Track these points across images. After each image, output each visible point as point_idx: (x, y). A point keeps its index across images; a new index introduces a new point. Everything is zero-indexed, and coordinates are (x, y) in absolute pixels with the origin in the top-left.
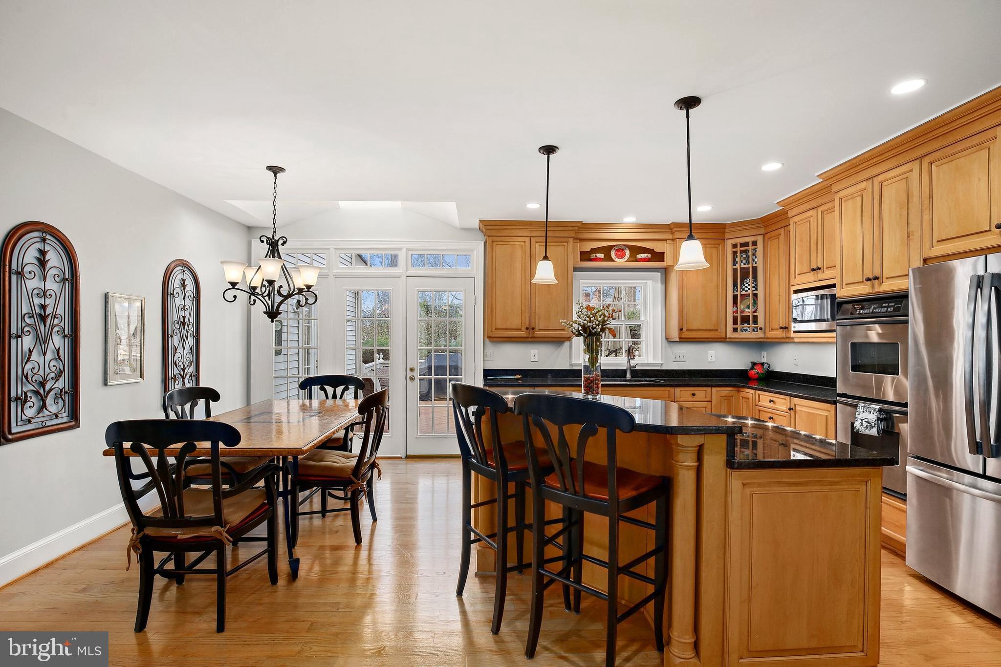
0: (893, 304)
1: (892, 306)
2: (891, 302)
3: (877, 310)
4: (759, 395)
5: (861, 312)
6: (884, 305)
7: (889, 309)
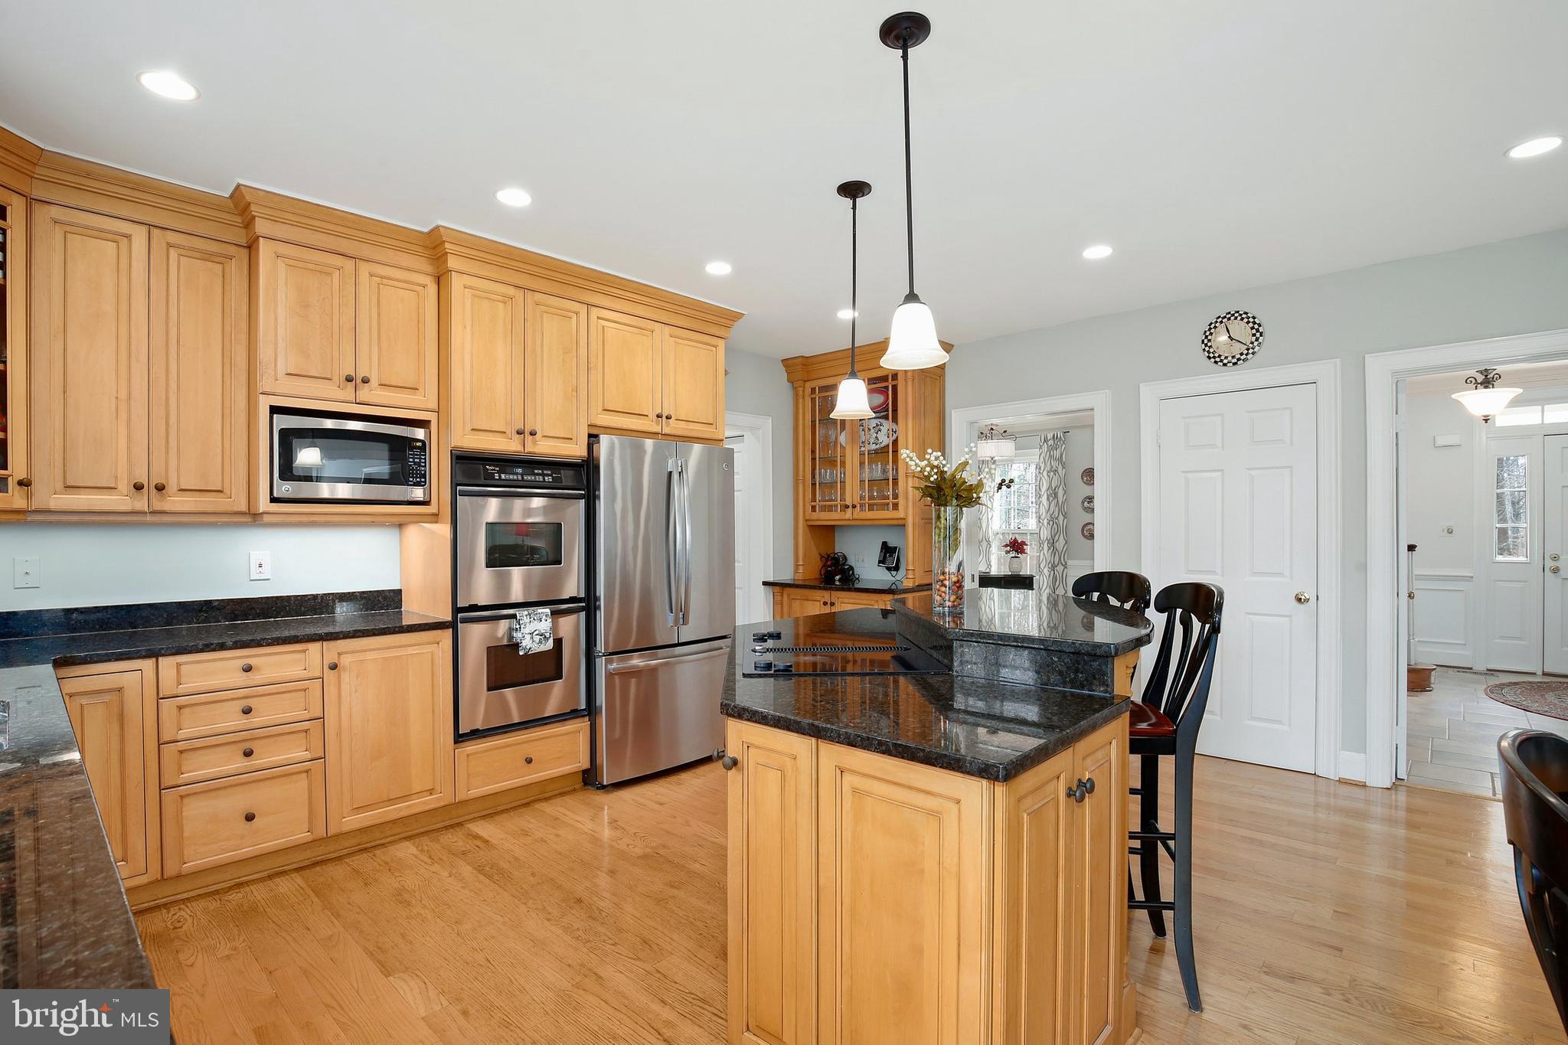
0: (549, 472)
1: (548, 475)
2: (546, 470)
3: (529, 478)
4: (179, 665)
5: (503, 476)
6: (536, 471)
7: (546, 478)
